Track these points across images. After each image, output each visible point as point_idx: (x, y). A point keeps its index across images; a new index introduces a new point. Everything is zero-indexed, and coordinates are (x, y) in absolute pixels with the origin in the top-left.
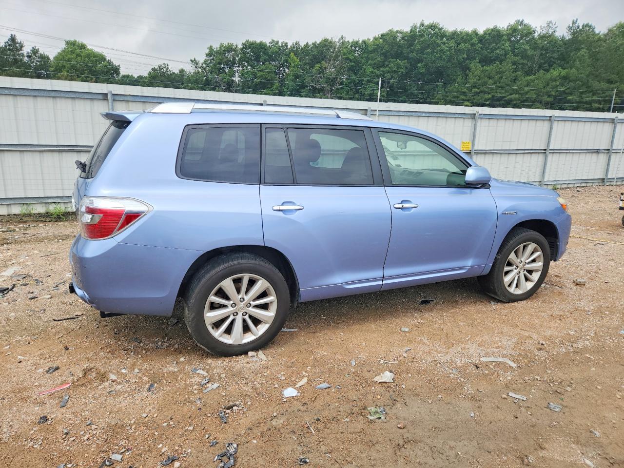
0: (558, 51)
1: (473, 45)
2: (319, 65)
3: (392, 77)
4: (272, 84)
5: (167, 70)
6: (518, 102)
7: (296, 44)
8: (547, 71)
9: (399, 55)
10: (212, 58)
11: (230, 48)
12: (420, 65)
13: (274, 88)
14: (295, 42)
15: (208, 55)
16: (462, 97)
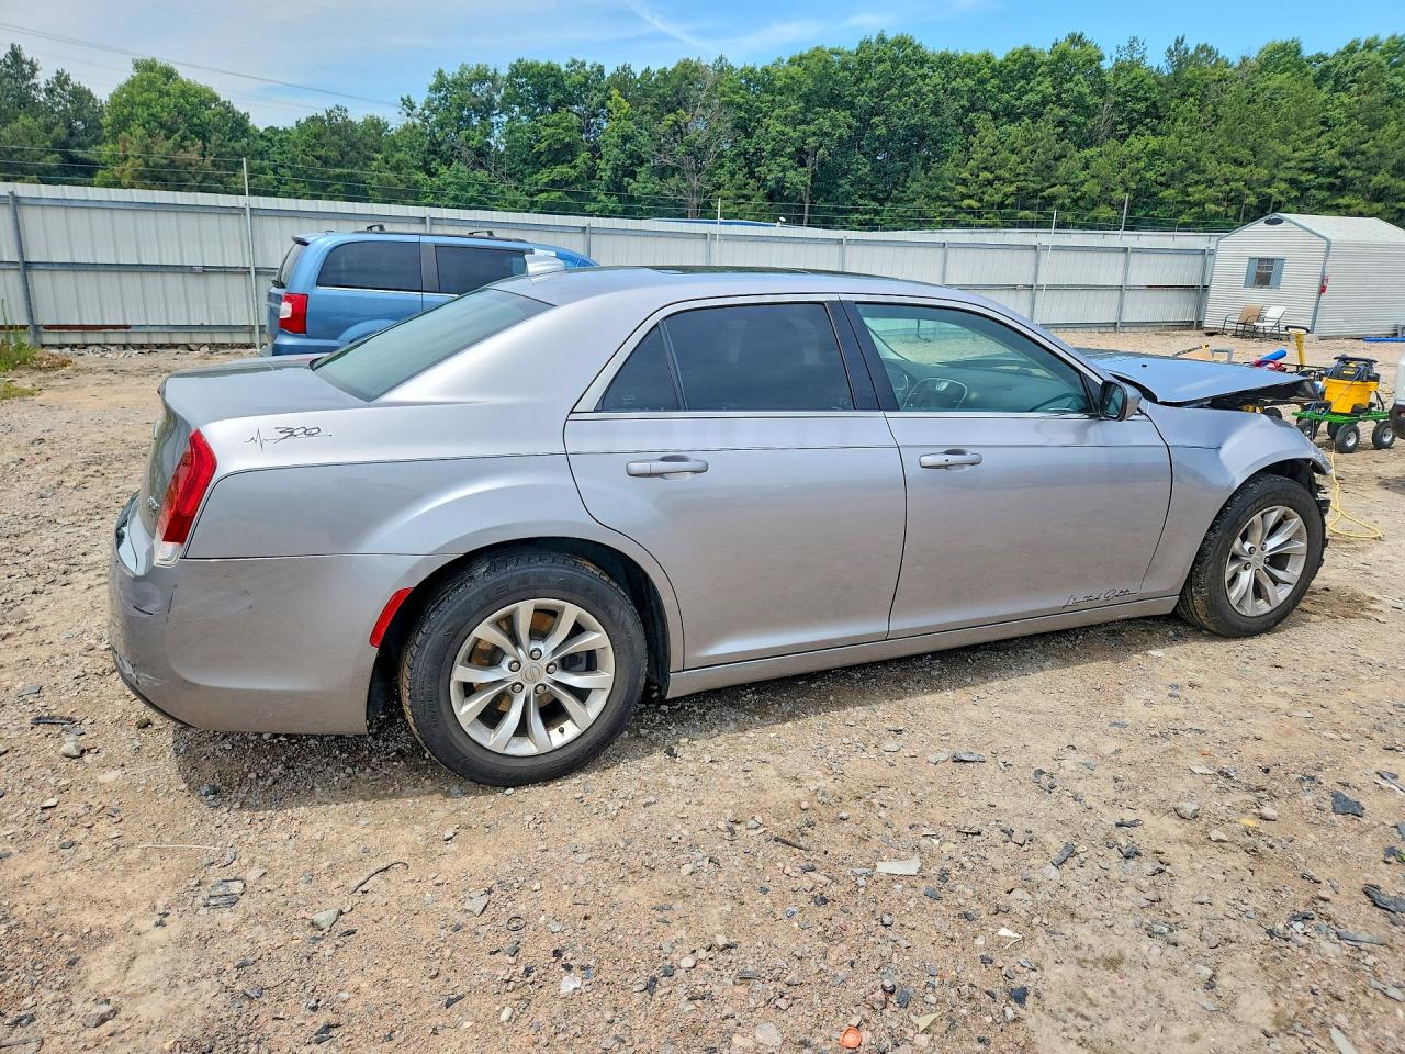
0: (1146, 99)
1: (981, 82)
2: (672, 117)
3: (821, 145)
4: (575, 155)
5: (344, 119)
6: (1066, 201)
7: (624, 69)
8: (1123, 138)
9: (834, 101)
10: (442, 95)
11: (482, 77)
12: (875, 120)
13: (578, 161)
14: (621, 65)
15: (436, 88)
16: (961, 189)
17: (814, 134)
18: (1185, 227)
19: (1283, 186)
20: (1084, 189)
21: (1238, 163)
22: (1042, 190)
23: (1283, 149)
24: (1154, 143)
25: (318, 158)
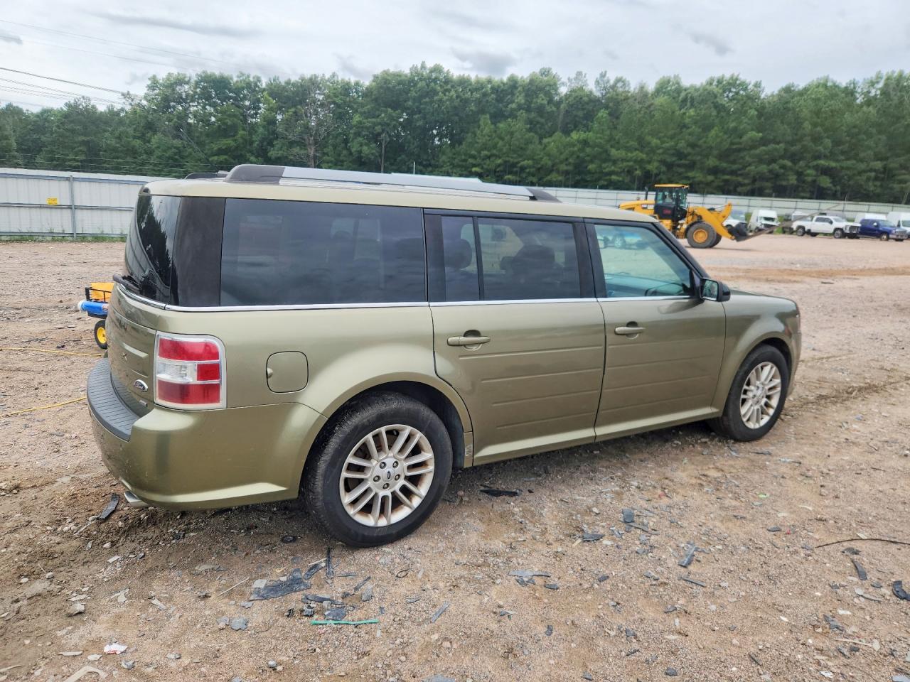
0: (583, 109)
1: (485, 95)
2: (293, 110)
3: (383, 130)
4: (236, 132)
5: (87, 106)
6: (532, 170)
7: (274, 80)
8: (567, 132)
9: (396, 105)
10: (157, 91)
11: (181, 81)
12: (416, 117)
13: (238, 137)
14: (273, 78)
15: (152, 88)
16: (471, 161)
17: (380, 124)
18: (602, 187)
19: (656, 164)
20: (542, 163)
21: (628, 149)
22: (518, 163)
23: (655, 141)
24: (583, 135)
25: (67, 130)
